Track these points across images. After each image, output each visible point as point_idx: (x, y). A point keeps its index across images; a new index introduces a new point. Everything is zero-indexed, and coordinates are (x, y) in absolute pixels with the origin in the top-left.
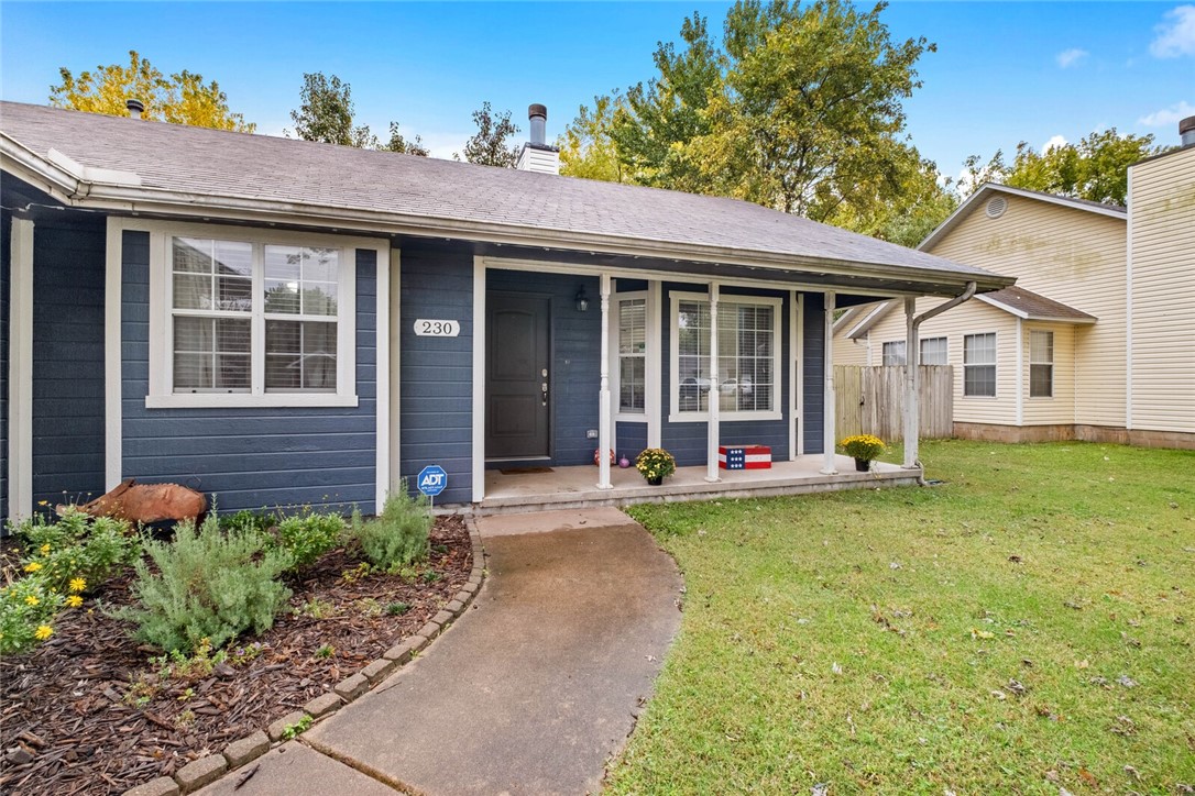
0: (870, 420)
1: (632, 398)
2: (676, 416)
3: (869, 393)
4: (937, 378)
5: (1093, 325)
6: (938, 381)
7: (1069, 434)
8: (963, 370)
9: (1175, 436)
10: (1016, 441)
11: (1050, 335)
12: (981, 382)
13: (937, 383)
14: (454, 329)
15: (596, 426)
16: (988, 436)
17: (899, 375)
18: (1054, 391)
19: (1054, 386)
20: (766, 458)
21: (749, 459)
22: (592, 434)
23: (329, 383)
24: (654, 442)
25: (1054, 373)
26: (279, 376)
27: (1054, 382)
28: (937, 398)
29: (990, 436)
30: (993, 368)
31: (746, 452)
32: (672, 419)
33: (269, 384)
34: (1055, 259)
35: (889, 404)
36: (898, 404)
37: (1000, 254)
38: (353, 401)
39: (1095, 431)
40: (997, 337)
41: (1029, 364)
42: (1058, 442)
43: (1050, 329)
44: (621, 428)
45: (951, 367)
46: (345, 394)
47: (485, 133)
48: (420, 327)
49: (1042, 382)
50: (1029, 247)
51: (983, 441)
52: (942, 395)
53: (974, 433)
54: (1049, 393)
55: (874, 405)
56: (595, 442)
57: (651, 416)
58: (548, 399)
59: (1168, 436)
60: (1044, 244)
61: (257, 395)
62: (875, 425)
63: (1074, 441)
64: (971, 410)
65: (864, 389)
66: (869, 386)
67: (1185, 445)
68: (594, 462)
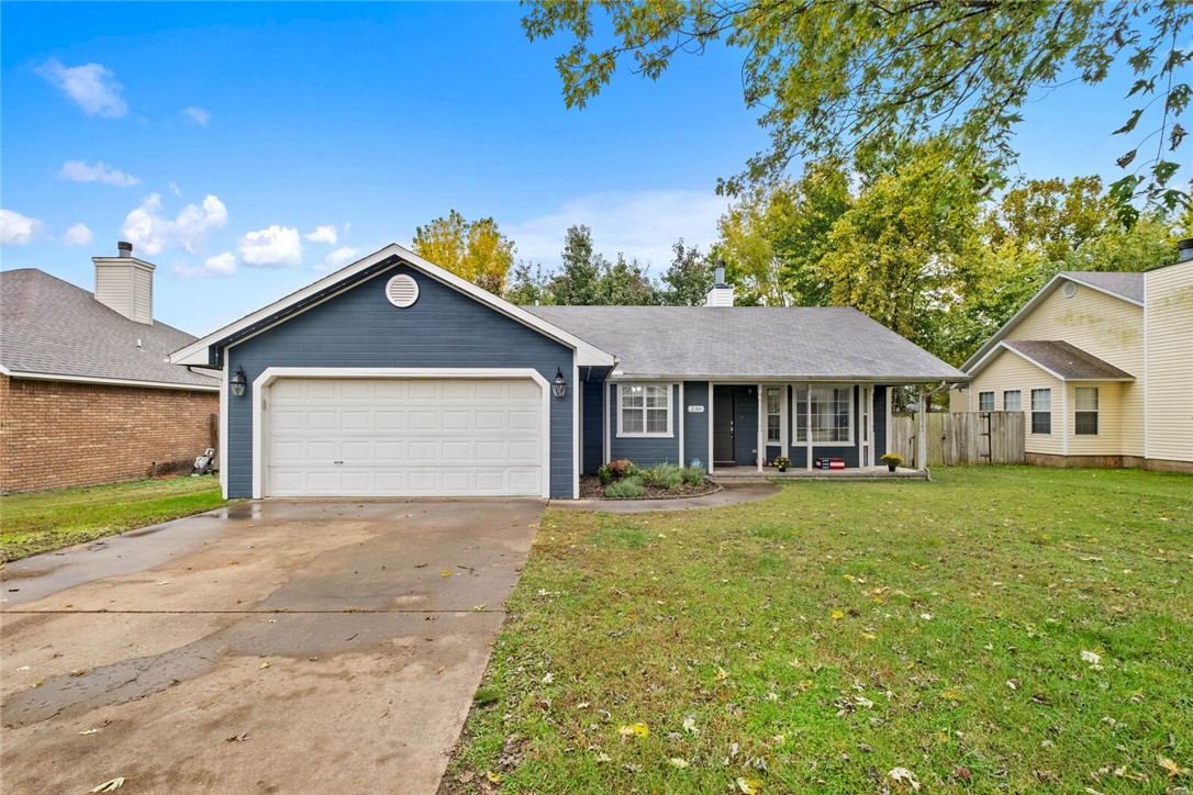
0: (950, 449)
1: (774, 434)
2: (795, 443)
3: (950, 431)
4: (1010, 420)
5: (1132, 382)
6: (1011, 423)
7: (1118, 462)
8: (1030, 415)
9: (1174, 464)
10: (1064, 466)
11: (1096, 390)
12: (1042, 424)
13: (1010, 424)
14: (701, 409)
15: (756, 448)
16: (1047, 463)
17: (975, 419)
18: (1099, 431)
19: (1099, 428)
20: (842, 464)
21: (832, 464)
22: (754, 451)
23: (665, 430)
24: (785, 454)
25: (1099, 418)
26: (651, 428)
27: (1099, 424)
28: (1010, 435)
29: (1048, 463)
30: (1049, 414)
31: (830, 461)
32: (793, 445)
33: (648, 430)
34: (1109, 332)
35: (967, 439)
36: (975, 438)
37: (1073, 325)
38: (673, 436)
39: (1136, 461)
40: (1052, 392)
41: (1074, 411)
42: (1105, 467)
43: (1095, 386)
44: (769, 449)
45: (1023, 413)
46: (670, 434)
47: (680, 258)
48: (690, 409)
49: (1087, 424)
50: (1092, 322)
51: (1044, 466)
52: (1015, 432)
53: (1039, 460)
54: (1096, 433)
55: (954, 440)
56: (756, 455)
57: (783, 443)
58: (733, 435)
59: (1169, 463)
60: (1100, 320)
61: (645, 434)
62: (954, 453)
63: (1121, 467)
64: (1036, 444)
65: (945, 428)
66: (949, 426)
67: (1179, 470)
68: (756, 465)
